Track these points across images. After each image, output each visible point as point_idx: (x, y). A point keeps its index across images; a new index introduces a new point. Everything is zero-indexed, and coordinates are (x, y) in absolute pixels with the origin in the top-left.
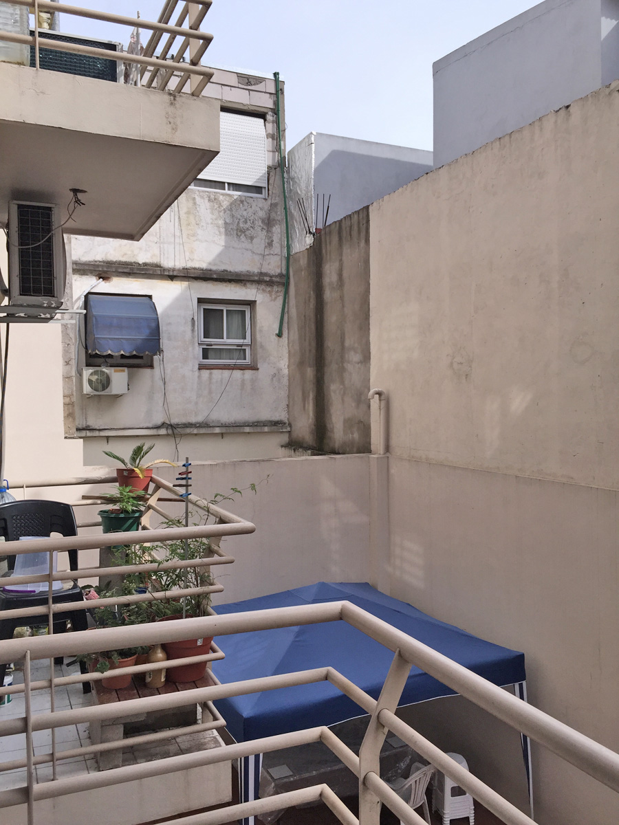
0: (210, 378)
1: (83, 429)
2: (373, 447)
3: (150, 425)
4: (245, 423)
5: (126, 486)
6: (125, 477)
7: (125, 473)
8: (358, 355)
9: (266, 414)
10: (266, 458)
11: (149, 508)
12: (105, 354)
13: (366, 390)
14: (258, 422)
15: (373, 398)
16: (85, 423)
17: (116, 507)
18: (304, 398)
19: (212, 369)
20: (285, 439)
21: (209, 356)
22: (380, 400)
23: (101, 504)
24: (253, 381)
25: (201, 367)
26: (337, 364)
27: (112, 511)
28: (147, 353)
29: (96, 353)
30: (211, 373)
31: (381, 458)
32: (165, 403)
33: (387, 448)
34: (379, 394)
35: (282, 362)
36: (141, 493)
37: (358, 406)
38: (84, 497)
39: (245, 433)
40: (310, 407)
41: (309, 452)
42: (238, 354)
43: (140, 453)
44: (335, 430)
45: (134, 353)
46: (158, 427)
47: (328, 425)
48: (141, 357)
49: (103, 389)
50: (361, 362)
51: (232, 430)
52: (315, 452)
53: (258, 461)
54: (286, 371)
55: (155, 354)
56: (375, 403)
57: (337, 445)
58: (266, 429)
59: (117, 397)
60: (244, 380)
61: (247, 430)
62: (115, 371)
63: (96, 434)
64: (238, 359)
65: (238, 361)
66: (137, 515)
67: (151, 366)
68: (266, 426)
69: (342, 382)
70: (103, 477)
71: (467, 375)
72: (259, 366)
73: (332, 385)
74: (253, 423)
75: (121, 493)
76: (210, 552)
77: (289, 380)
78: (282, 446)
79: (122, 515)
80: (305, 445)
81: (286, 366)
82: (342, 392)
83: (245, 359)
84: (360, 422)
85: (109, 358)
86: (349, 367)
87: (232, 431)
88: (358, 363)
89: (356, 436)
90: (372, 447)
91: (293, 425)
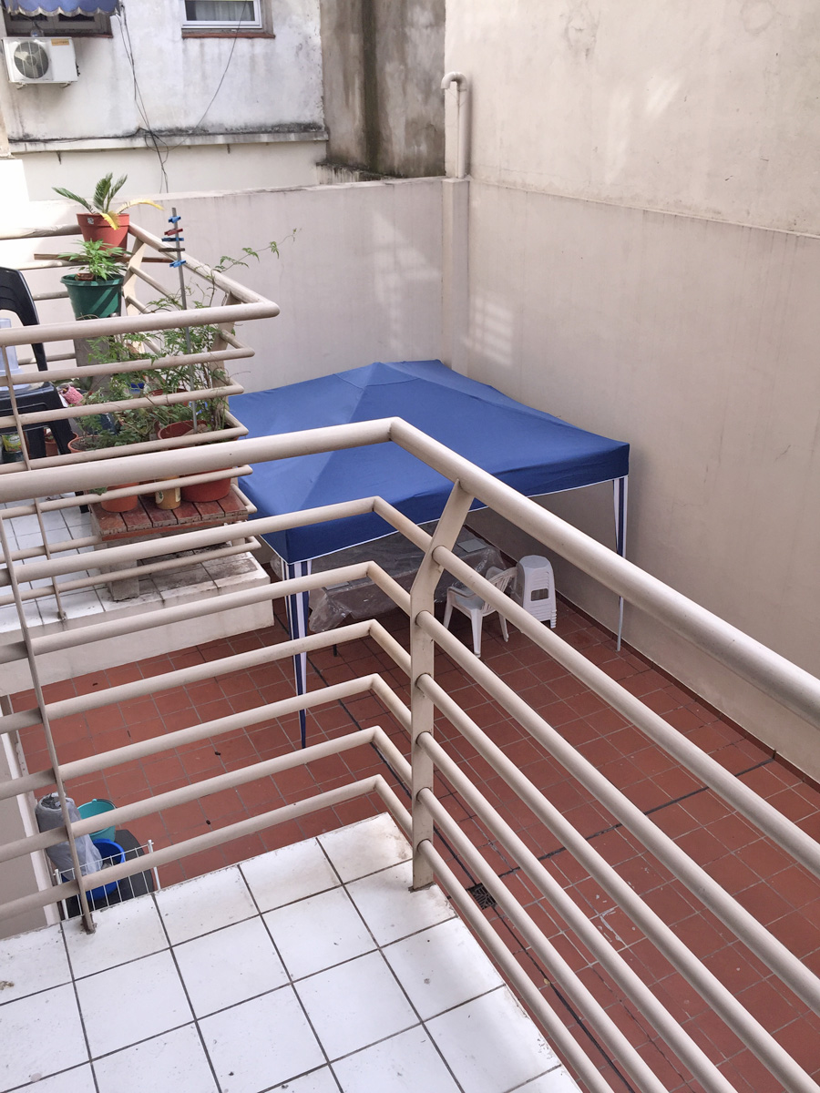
0: (202, 54)
1: (21, 140)
2: (448, 167)
3: (120, 133)
4: (260, 127)
5: (94, 241)
6: (91, 227)
7: (91, 221)
8: (426, 13)
9: (291, 114)
10: (293, 186)
11: (132, 272)
12: (34, 14)
13: (439, 74)
14: (280, 126)
15: (449, 86)
16: (21, 131)
17: (86, 270)
18: (347, 87)
19: (203, 37)
20: (321, 152)
21: (197, 15)
22: (459, 91)
23: (63, 266)
24: (269, 57)
25: (187, 34)
26: (395, 28)
27: (81, 278)
28: (99, 11)
29: (20, 13)
30: (202, 45)
31: (460, 183)
32: (138, 96)
33: (468, 169)
34: (458, 80)
35: (310, 24)
36: (117, 250)
37: (426, 100)
38: (38, 257)
39: (263, 143)
40: (357, 100)
41: (357, 173)
42: (242, 9)
43: (108, 190)
44: (394, 139)
45: (79, 11)
46: (131, 136)
47: (383, 131)
48: (91, 19)
49: (40, 75)
50: (430, 26)
51: (242, 139)
52: (366, 173)
53: (283, 191)
54: (317, 40)
55: (112, 13)
56: (451, 95)
57: (396, 163)
58: (293, 137)
59: (63, 87)
60: (253, 55)
61: (265, 138)
62: (54, 43)
63: (41, 147)
64: (242, 20)
65: (243, 23)
66: (116, 282)
67: (108, 33)
68: (292, 132)
69: (403, 60)
70: (60, 227)
71: (588, 50)
72: (276, 31)
73: (387, 64)
74: (273, 127)
75: (88, 252)
76: (221, 341)
77: (323, 55)
78: (317, 164)
79: (95, 284)
80: (351, 163)
81: (318, 31)
82: (403, 77)
83: (253, 19)
84: (430, 126)
85: (41, 19)
86: (413, 34)
87: (242, 141)
88: (427, 27)
89: (424, 148)
90: (446, 165)
91: (331, 131)
